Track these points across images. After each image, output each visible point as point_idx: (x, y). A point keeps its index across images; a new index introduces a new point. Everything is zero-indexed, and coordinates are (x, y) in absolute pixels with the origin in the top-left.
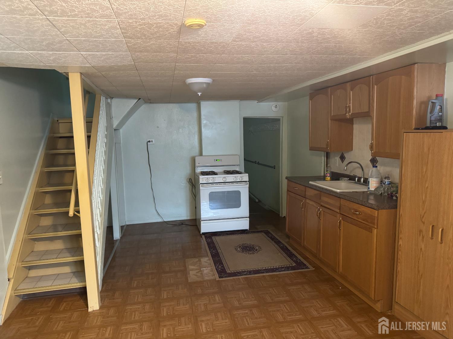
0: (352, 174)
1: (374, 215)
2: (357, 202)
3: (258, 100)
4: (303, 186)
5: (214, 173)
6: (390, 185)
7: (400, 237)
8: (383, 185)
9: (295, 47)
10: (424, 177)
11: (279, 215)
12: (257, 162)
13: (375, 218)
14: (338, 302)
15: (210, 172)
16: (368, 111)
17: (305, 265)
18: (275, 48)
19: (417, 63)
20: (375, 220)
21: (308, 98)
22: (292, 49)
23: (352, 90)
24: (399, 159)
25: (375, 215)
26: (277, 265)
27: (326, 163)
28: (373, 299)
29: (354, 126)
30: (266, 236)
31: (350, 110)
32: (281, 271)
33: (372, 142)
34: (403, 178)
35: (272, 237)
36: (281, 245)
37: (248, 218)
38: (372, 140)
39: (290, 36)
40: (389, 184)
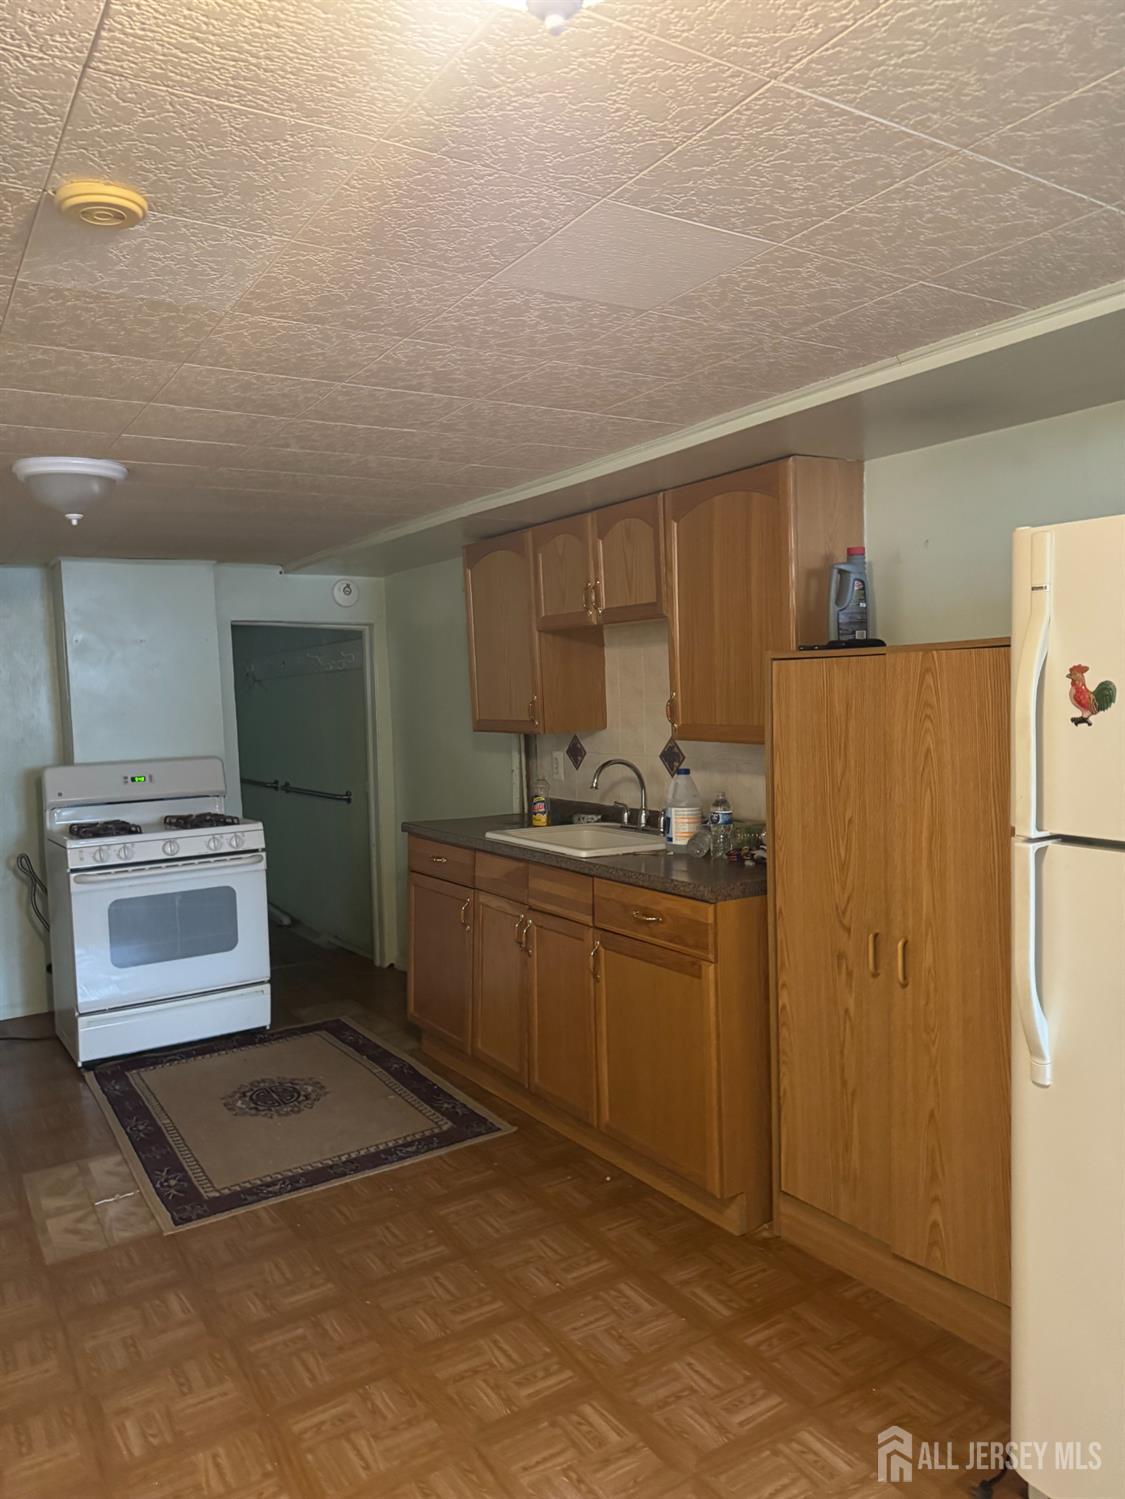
0: (609, 803)
1: (702, 920)
2: (646, 884)
3: (282, 566)
4: (466, 848)
5: (124, 828)
6: (732, 826)
7: (780, 983)
8: (712, 826)
9: (455, 362)
10: (839, 790)
11: (371, 961)
12: (283, 784)
13: (707, 930)
14: (609, 1230)
15: (107, 823)
16: (654, 600)
17: (485, 1120)
18: (387, 357)
19: (792, 455)
20: (708, 936)
21: (458, 563)
22: (444, 366)
23: (601, 536)
24: (763, 743)
25: (707, 919)
26: (387, 1138)
27: (524, 773)
28: (718, 1196)
29: (608, 652)
30: (339, 1043)
31: (598, 596)
32: (404, 1158)
33: (671, 695)
34: (778, 799)
35: (357, 1043)
36: (395, 1066)
37: (269, 985)
38: (672, 691)
39: (450, 312)
40: (729, 822)
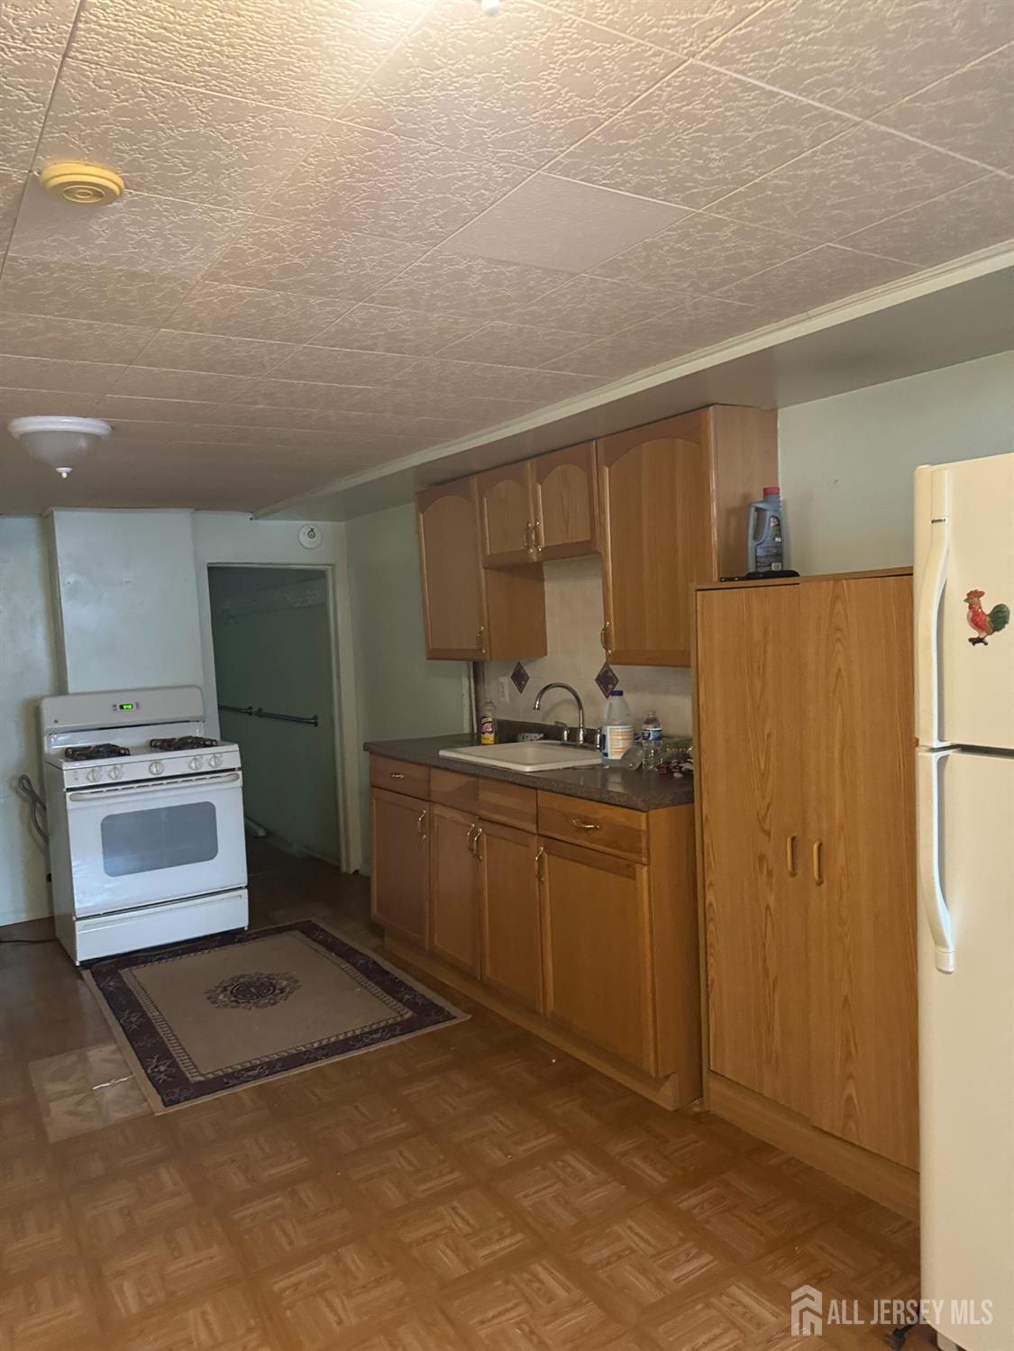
0: (550, 722)
1: (636, 827)
2: (584, 795)
3: (252, 513)
4: (422, 765)
5: (114, 751)
6: (661, 742)
7: (707, 883)
8: (643, 741)
9: (405, 323)
10: (758, 707)
11: (338, 868)
12: (257, 709)
13: (640, 836)
14: (556, 1107)
15: (99, 747)
16: (589, 538)
17: (442, 1009)
18: (343, 320)
19: (712, 405)
20: (641, 841)
21: (411, 508)
22: (395, 328)
23: (540, 481)
24: (689, 667)
25: (639, 825)
26: (354, 1026)
27: (473, 696)
28: (654, 1075)
29: (547, 585)
30: (309, 941)
31: (537, 536)
32: (370, 1044)
33: (605, 624)
35: (327, 941)
36: (361, 961)
37: (246, 891)
38: (606, 621)
39: (400, 278)
40: (659, 738)
